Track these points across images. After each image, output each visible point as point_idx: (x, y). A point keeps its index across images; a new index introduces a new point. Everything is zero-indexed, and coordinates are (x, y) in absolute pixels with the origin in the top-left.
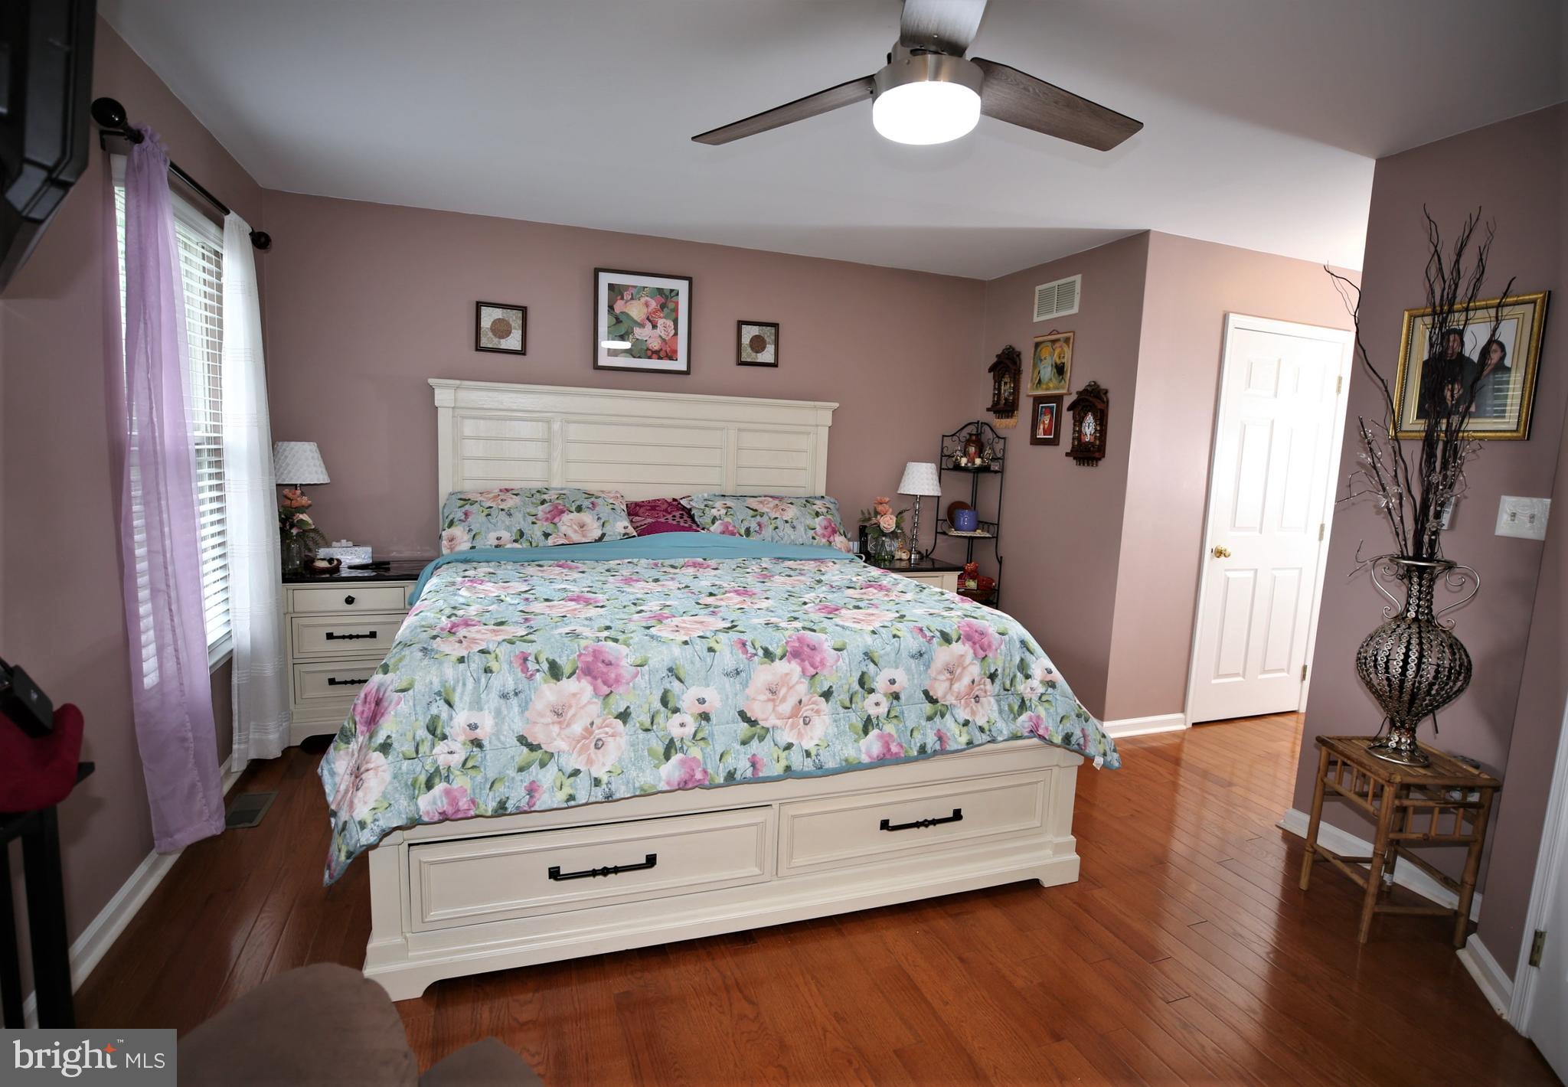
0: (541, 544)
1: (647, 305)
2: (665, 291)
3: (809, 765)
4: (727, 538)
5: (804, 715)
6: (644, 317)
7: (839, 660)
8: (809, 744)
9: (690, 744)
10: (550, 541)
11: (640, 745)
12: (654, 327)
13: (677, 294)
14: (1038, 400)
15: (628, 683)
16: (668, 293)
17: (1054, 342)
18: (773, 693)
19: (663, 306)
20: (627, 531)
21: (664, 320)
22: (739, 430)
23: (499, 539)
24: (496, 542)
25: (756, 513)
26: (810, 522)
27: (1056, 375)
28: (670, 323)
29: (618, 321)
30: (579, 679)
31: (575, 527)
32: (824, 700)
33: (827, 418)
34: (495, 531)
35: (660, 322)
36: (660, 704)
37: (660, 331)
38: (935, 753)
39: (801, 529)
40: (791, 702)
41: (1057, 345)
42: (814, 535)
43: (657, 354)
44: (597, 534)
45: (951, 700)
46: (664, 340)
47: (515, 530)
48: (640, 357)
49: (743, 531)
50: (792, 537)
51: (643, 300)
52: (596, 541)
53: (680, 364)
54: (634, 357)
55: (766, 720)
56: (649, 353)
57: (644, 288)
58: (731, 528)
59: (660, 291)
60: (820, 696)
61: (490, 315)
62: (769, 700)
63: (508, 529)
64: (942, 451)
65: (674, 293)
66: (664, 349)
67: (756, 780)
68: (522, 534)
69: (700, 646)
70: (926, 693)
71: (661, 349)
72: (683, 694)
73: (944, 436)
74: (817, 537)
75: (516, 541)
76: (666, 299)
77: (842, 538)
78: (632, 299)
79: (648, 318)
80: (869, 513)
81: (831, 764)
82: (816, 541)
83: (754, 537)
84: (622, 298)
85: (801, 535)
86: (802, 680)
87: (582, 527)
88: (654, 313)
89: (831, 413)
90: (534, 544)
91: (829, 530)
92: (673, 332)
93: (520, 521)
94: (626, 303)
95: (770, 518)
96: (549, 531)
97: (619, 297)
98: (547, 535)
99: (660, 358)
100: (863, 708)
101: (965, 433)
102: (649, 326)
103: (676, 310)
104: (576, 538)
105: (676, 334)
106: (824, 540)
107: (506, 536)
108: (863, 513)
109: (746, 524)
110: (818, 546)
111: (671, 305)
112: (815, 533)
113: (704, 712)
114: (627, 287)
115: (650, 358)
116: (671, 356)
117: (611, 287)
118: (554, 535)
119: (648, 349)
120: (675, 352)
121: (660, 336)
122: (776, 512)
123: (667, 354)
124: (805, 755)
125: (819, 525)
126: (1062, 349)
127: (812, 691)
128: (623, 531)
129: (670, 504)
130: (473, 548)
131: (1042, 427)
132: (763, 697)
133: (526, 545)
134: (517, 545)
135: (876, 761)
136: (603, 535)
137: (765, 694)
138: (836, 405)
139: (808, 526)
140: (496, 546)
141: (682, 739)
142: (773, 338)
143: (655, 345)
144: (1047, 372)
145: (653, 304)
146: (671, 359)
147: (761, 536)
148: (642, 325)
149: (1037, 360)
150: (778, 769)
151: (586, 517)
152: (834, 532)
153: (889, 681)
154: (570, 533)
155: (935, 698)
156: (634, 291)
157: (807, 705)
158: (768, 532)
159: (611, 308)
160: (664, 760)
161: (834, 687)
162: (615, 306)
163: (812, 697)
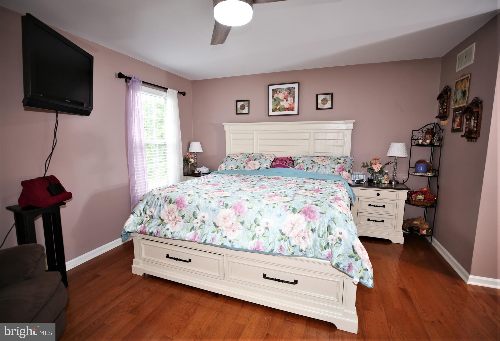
0: (243, 170)
1: (284, 94)
3: (229, 245)
4: (299, 171)
5: (234, 228)
6: (283, 98)
7: (248, 212)
8: (231, 238)
9: (198, 229)
10: (245, 169)
11: (185, 226)
12: (287, 100)
14: (456, 110)
15: (186, 208)
16: (291, 89)
17: (462, 80)
18: (225, 219)
19: (289, 93)
20: (267, 167)
22: (315, 133)
23: (232, 167)
24: (231, 168)
25: (313, 162)
26: (333, 166)
27: (463, 97)
28: (292, 99)
29: (275, 100)
30: (175, 205)
31: (253, 165)
32: (241, 225)
33: (351, 126)
34: (231, 165)
35: (289, 99)
36: (192, 215)
37: (289, 102)
39: (328, 168)
40: (230, 223)
41: (464, 81)
42: (334, 171)
43: (288, 109)
44: (258, 167)
45: (291, 235)
46: (290, 105)
47: (236, 165)
48: (282, 111)
49: (305, 168)
50: (324, 171)
51: (283, 92)
52: (258, 169)
53: (295, 112)
54: (280, 111)
55: (221, 227)
56: (285, 109)
57: (283, 88)
58: (301, 167)
59: (289, 89)
60: (240, 223)
61: (240, 104)
62: (223, 221)
64: (412, 137)
65: (293, 88)
66: (290, 107)
67: (212, 245)
68: (238, 166)
69: (207, 201)
70: (280, 231)
72: (199, 214)
73: (413, 131)
74: (334, 172)
75: (236, 168)
76: (291, 90)
77: (347, 173)
78: (279, 92)
79: (285, 98)
80: (367, 163)
81: (236, 246)
82: (334, 173)
83: (309, 171)
84: (276, 93)
85: (328, 171)
86: (235, 216)
87: (254, 165)
88: (287, 96)
89: (353, 124)
90: (241, 169)
91: (341, 169)
92: (293, 101)
93: (238, 163)
94: (278, 94)
95: (318, 164)
96: (245, 166)
98: (244, 167)
99: (289, 111)
100: (255, 231)
101: (425, 129)
102: (285, 100)
103: (294, 94)
104: (252, 168)
106: (337, 173)
107: (234, 167)
108: (363, 163)
109: (308, 166)
110: (334, 176)
111: (292, 93)
112: (334, 170)
113: (203, 220)
114: (278, 89)
115: (285, 111)
116: (292, 109)
117: (273, 90)
118: (246, 167)
120: (294, 108)
121: (289, 103)
122: (321, 162)
123: (291, 109)
124: (229, 241)
125: (337, 167)
126: (465, 83)
127: (237, 221)
128: (266, 167)
129: (288, 158)
130: (225, 170)
131: (456, 123)
132: (221, 220)
133: (239, 170)
134: (236, 170)
135: (253, 250)
136: (260, 168)
137: (222, 219)
138: (355, 121)
139: (332, 167)
140: (231, 170)
141: (196, 227)
142: (331, 98)
143: (287, 106)
144: (459, 95)
145: (286, 93)
147: (312, 170)
148: (283, 101)
149: (456, 90)
150: (220, 243)
151: (256, 162)
152: (343, 170)
153: (266, 223)
154: (251, 167)
155: (284, 233)
156: (280, 90)
157: (235, 225)
158: (315, 170)
159: (273, 96)
160: (189, 232)
161: (245, 221)
163: (237, 223)
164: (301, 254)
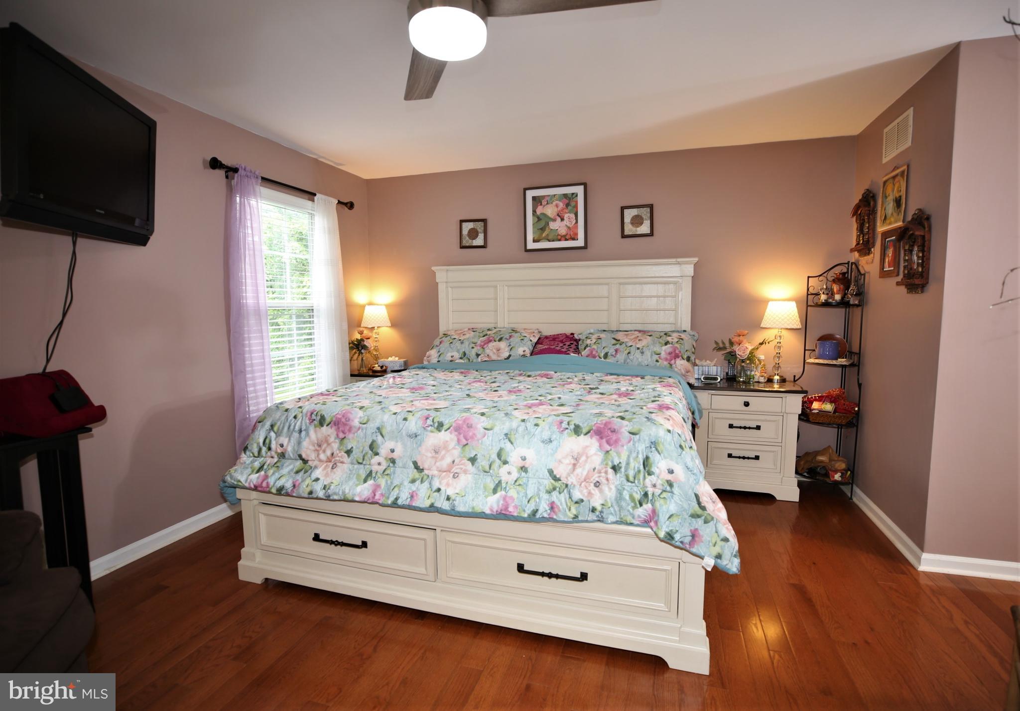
0: (475, 361)
1: (557, 206)
2: (568, 195)
3: (446, 506)
4: (590, 360)
5: (455, 471)
6: (556, 214)
7: (484, 436)
8: (450, 492)
9: (380, 476)
10: (479, 359)
11: (354, 471)
12: (562, 219)
13: (577, 196)
14: (885, 235)
15: (354, 433)
16: (570, 196)
17: (894, 177)
18: (436, 452)
19: (567, 205)
20: (525, 353)
21: (569, 214)
22: (620, 284)
23: (452, 357)
24: (450, 359)
25: (617, 342)
26: (657, 349)
27: (896, 209)
28: (573, 216)
29: (539, 219)
30: (331, 427)
31: (495, 351)
32: (471, 464)
33: (689, 270)
34: (451, 352)
35: (566, 216)
36: (368, 449)
37: (566, 222)
38: (543, 520)
39: (648, 353)
40: (448, 460)
41: (897, 180)
42: (658, 359)
43: (565, 238)
44: (507, 354)
45: (572, 480)
46: (569, 228)
47: (461, 352)
48: (553, 241)
49: (602, 355)
50: (640, 360)
51: (554, 203)
52: (505, 359)
53: (580, 242)
54: (549, 241)
55: (429, 469)
56: (559, 237)
57: (555, 195)
58: (594, 353)
59: (565, 196)
60: (468, 460)
61: (467, 227)
62: (433, 457)
63: (458, 351)
65: (574, 195)
66: (569, 234)
67: (410, 507)
68: (465, 354)
69: (400, 418)
70: (551, 472)
71: (567, 234)
72: (382, 445)
73: (809, 277)
74: (660, 360)
75: (461, 358)
76: (569, 200)
77: (684, 362)
78: (547, 204)
79: (558, 215)
80: (723, 343)
81: (461, 508)
82: (659, 363)
83: (610, 360)
84: (541, 205)
85: (647, 358)
86: (457, 447)
87: (498, 350)
88: (562, 210)
89: (693, 266)
90: (471, 360)
91: (673, 355)
92: (575, 221)
93: (466, 347)
94: (543, 207)
95: (626, 346)
96: (479, 353)
97: (539, 204)
98: (478, 355)
99: (566, 240)
100: (498, 474)
101: (831, 273)
102: (559, 219)
103: (576, 207)
104: (494, 357)
105: (577, 222)
106: (666, 363)
107: (457, 355)
108: (716, 343)
109: (606, 350)
110: (660, 368)
111: (573, 204)
112: (660, 357)
113: (392, 458)
114: (544, 197)
115: (560, 240)
117: (534, 198)
118: (482, 355)
119: (558, 235)
120: (576, 234)
121: (566, 226)
122: (633, 342)
123: (571, 237)
124: (446, 497)
125: (665, 351)
126: (900, 183)
127: (462, 455)
128: (522, 353)
129: (567, 336)
130: (439, 361)
131: (887, 260)
132: (429, 455)
133: (466, 361)
134: (461, 361)
135: (495, 514)
136: (510, 356)
137: (431, 453)
138: (696, 260)
139: (655, 352)
140: (451, 361)
141: (377, 472)
142: (649, 215)
143: (563, 231)
144: (890, 206)
145: (561, 205)
146: (573, 239)
147: (616, 358)
148: (554, 220)
149: (885, 197)
150: (427, 504)
151: (503, 345)
152: (677, 356)
153: (521, 457)
154: (491, 354)
155: (558, 476)
156: (548, 199)
157: (458, 465)
158: (621, 357)
159: (534, 212)
160: (362, 483)
161: (479, 455)
162: (537, 210)
163: (462, 460)
164: (592, 517)
